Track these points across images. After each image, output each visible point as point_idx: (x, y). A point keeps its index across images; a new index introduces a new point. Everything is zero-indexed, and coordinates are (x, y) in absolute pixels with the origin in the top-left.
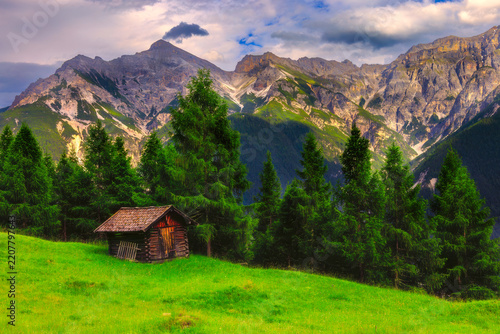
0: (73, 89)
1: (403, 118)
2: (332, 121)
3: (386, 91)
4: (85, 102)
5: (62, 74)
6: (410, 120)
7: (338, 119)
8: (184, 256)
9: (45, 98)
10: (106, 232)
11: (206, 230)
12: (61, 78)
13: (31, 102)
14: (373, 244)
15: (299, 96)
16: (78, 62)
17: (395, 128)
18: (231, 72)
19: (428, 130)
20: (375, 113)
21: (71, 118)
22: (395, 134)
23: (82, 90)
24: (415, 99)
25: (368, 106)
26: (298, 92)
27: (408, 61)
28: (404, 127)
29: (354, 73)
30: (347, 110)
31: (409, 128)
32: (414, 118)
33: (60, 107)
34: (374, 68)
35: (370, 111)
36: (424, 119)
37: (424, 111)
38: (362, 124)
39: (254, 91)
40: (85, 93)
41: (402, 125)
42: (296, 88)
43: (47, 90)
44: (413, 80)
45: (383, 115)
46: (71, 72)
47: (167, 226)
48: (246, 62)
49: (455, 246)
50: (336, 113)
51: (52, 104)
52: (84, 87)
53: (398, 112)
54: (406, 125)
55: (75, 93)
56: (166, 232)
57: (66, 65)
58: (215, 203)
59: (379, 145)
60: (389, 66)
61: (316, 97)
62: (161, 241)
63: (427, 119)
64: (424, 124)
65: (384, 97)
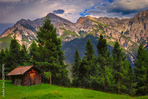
0: (20, 31)
1: (137, 37)
2: (111, 39)
3: (131, 28)
4: (24, 35)
5: (16, 26)
6: (140, 38)
7: (114, 38)
8: (39, 84)
9: (11, 34)
10: (10, 75)
11: (48, 74)
12: (16, 27)
13: (6, 36)
14: (108, 78)
15: (99, 31)
16: (22, 22)
17: (134, 41)
18: (75, 23)
19: (147, 41)
20: (127, 36)
21: (20, 41)
22: (134, 43)
23: (23, 31)
24: (141, 30)
25: (124, 34)
26: (99, 30)
27: (138, 17)
28: (138, 41)
29: (119, 22)
30: (117, 35)
31: (140, 41)
32: (141, 38)
33: (16, 37)
34: (126, 20)
35: (125, 35)
36: (145, 38)
37: (145, 35)
38: (122, 40)
39: (83, 30)
40: (24, 32)
41: (137, 40)
42: (98, 28)
43: (11, 32)
44: (141, 24)
45: (130, 37)
46: (19, 25)
47: (32, 73)
48: (80, 19)
49: (142, 79)
50: (113, 36)
51: (13, 36)
52: (24, 30)
53: (135, 36)
54: (138, 40)
55: (21, 32)
56: (32, 75)
57: (18, 22)
58: (51, 64)
59: (129, 47)
60: (131, 19)
61: (105, 31)
62: (30, 78)
63: (146, 38)
64: (145, 39)
65: (130, 30)
